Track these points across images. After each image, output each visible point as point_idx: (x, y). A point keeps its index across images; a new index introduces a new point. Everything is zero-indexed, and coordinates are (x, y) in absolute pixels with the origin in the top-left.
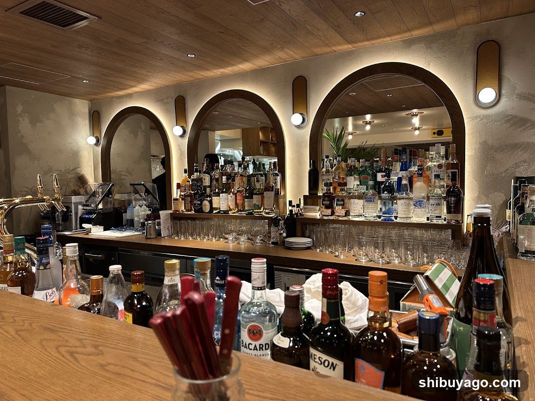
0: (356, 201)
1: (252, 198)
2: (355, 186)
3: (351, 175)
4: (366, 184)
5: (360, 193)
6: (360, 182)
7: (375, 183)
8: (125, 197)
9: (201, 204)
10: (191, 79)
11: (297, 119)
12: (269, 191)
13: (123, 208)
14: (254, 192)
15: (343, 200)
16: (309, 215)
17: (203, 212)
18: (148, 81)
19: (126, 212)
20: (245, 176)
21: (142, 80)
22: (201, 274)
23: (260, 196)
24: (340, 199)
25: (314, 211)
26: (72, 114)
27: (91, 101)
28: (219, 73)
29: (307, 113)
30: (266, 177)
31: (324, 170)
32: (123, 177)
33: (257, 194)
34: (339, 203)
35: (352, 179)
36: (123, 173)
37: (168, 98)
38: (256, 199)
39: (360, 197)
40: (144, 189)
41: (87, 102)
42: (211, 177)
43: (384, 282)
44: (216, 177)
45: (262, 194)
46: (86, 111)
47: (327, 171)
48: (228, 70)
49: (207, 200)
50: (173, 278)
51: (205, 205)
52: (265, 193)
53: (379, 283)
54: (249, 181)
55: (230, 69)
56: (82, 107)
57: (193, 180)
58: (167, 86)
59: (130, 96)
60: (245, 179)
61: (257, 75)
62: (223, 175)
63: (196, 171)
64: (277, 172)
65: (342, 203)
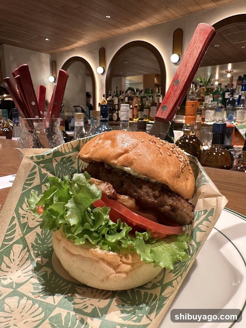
0: (210, 111)
1: (143, 111)
2: (210, 102)
3: (208, 95)
4: (217, 100)
5: (213, 106)
6: (213, 98)
7: (223, 99)
8: (70, 114)
9: (112, 116)
10: (109, 36)
11: (175, 58)
12: (154, 106)
13: (69, 120)
14: (145, 107)
15: (201, 111)
16: (178, 121)
17: (113, 121)
18: (83, 38)
19: (70, 122)
20: (139, 98)
21: (79, 38)
22: (94, 119)
23: (148, 110)
24: (199, 110)
25: (182, 118)
26: (41, 63)
27: (51, 54)
28: (126, 30)
29: (182, 54)
30: (152, 98)
31: (191, 91)
32: (70, 103)
33: (146, 108)
34: (198, 112)
35: (208, 97)
36: (70, 100)
37: (95, 50)
38: (145, 112)
39: (212, 109)
40: (81, 109)
41: (49, 55)
42: (119, 99)
43: (194, 105)
44: (122, 98)
45: (149, 108)
46: (48, 61)
47: (193, 93)
48: (132, 28)
49: (116, 113)
50: (80, 122)
51: (114, 116)
52: (151, 107)
53: (191, 106)
54: (141, 100)
55: (133, 26)
56: (46, 58)
57: (108, 101)
58: (95, 42)
59: (73, 50)
60: (139, 99)
61: (151, 30)
62: (126, 97)
63: (110, 95)
64: (160, 94)
65: (200, 112)
